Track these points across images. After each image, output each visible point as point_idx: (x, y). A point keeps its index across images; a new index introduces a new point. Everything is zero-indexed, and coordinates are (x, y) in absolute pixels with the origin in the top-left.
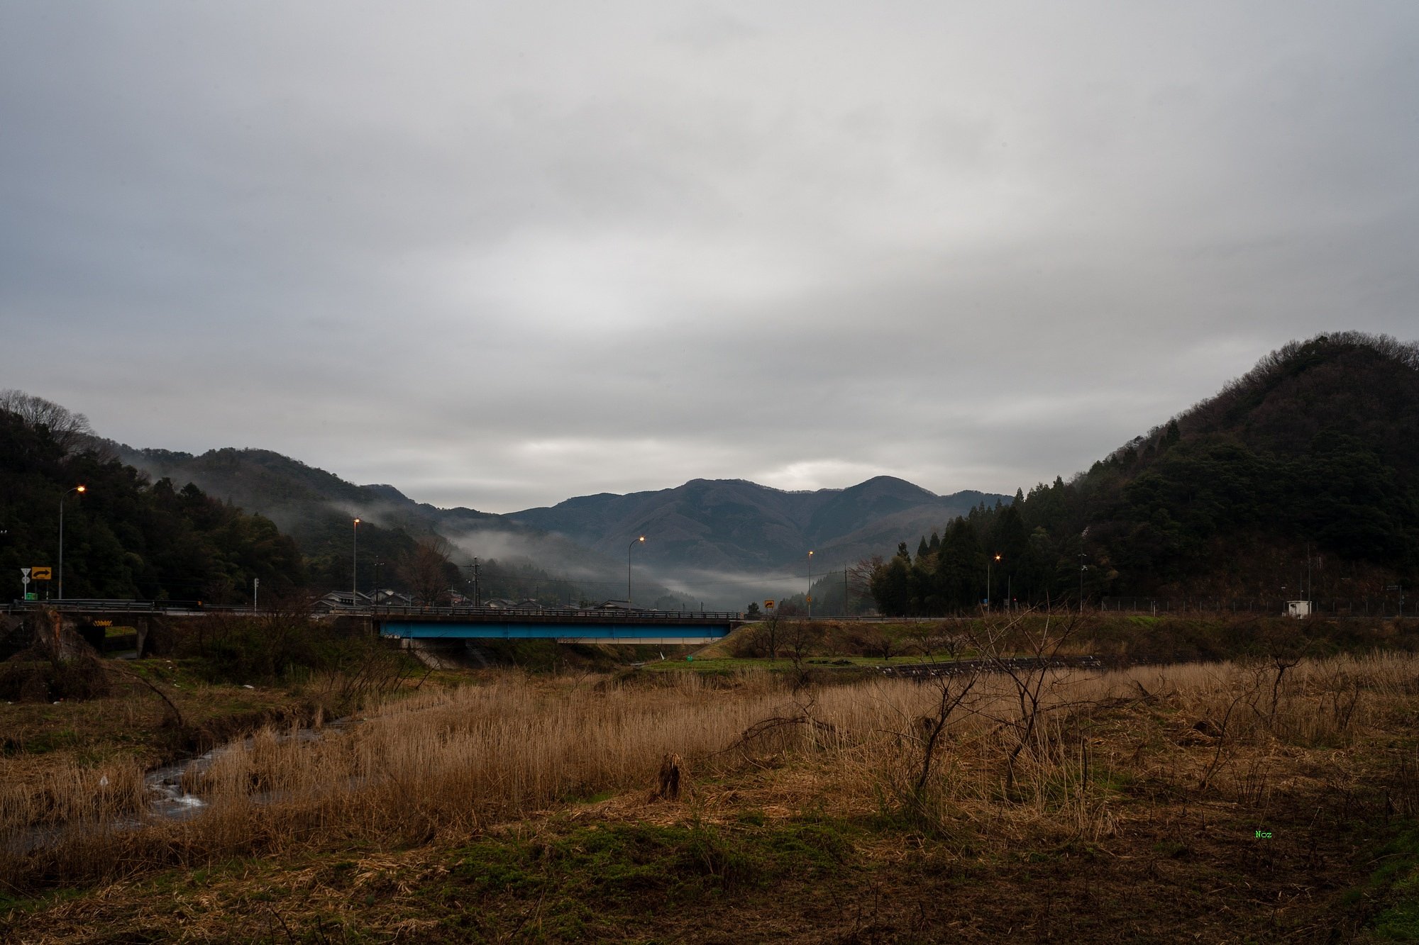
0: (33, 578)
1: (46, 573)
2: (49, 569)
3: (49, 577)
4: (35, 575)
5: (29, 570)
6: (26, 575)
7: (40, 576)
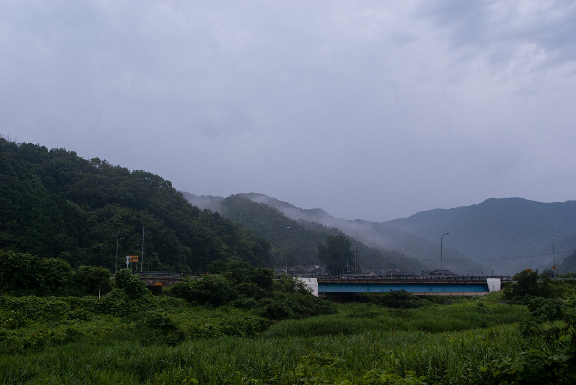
0: (131, 261)
1: (136, 258)
2: (137, 257)
3: (137, 261)
4: (131, 260)
5: (129, 257)
6: (128, 260)
7: (133, 260)
